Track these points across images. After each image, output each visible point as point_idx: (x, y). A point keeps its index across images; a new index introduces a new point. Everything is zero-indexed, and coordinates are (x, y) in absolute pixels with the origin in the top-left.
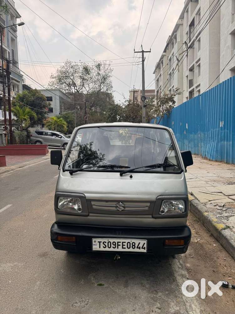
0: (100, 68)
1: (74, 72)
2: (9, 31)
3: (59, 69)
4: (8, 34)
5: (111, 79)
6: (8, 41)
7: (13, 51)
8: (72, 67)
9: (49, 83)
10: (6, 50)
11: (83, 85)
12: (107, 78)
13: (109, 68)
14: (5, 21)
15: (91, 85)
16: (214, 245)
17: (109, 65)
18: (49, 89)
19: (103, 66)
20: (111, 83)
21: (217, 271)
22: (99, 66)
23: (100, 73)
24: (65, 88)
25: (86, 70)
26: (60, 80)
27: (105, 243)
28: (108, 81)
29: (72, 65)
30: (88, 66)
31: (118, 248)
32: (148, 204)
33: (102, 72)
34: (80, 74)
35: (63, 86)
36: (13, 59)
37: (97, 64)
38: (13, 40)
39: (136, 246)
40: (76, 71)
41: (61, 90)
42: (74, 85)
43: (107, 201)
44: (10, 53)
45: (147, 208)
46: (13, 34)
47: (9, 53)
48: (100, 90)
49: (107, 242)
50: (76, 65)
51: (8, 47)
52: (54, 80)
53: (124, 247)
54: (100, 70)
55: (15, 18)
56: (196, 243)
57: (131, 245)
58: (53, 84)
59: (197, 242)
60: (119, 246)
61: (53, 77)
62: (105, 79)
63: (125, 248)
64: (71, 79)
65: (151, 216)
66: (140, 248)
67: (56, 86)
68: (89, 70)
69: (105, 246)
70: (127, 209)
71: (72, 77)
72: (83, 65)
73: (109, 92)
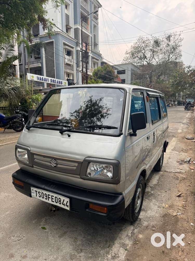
0: (170, 39)
1: (146, 46)
2: (92, 20)
3: (133, 45)
4: (91, 22)
5: (181, 48)
6: (91, 28)
7: (95, 35)
8: (143, 43)
9: (124, 59)
10: (89, 36)
11: (153, 57)
12: (176, 48)
13: (179, 38)
14: (89, 12)
15: (161, 56)
16: (192, 224)
17: (180, 35)
18: (123, 63)
19: (173, 37)
20: (181, 52)
21: (167, 253)
22: (169, 38)
23: (170, 44)
24: (136, 62)
25: (157, 43)
26: (133, 54)
27: (39, 193)
28: (177, 51)
29: (144, 40)
30: (158, 39)
31: (48, 200)
32: (76, 165)
33: (172, 43)
34: (151, 48)
35: (136, 60)
36: (95, 42)
37: (168, 36)
38: (95, 26)
39: (62, 202)
40: (147, 46)
41: (134, 63)
42: (145, 57)
43: (44, 156)
44: (93, 38)
45: (75, 168)
46: (95, 22)
47: (91, 37)
48: (169, 60)
49: (41, 192)
50: (147, 40)
51: (91, 32)
52: (128, 55)
53: (53, 200)
54: (170, 41)
55: (97, 8)
56: (174, 216)
57: (58, 201)
58: (127, 59)
59: (176, 215)
60: (49, 198)
61: (127, 53)
62: (174, 49)
63: (54, 202)
64: (142, 53)
65: (79, 176)
66: (64, 205)
67: (129, 61)
68: (159, 43)
69: (40, 196)
70: (59, 166)
71: (143, 51)
72: (154, 38)
73: (177, 61)
